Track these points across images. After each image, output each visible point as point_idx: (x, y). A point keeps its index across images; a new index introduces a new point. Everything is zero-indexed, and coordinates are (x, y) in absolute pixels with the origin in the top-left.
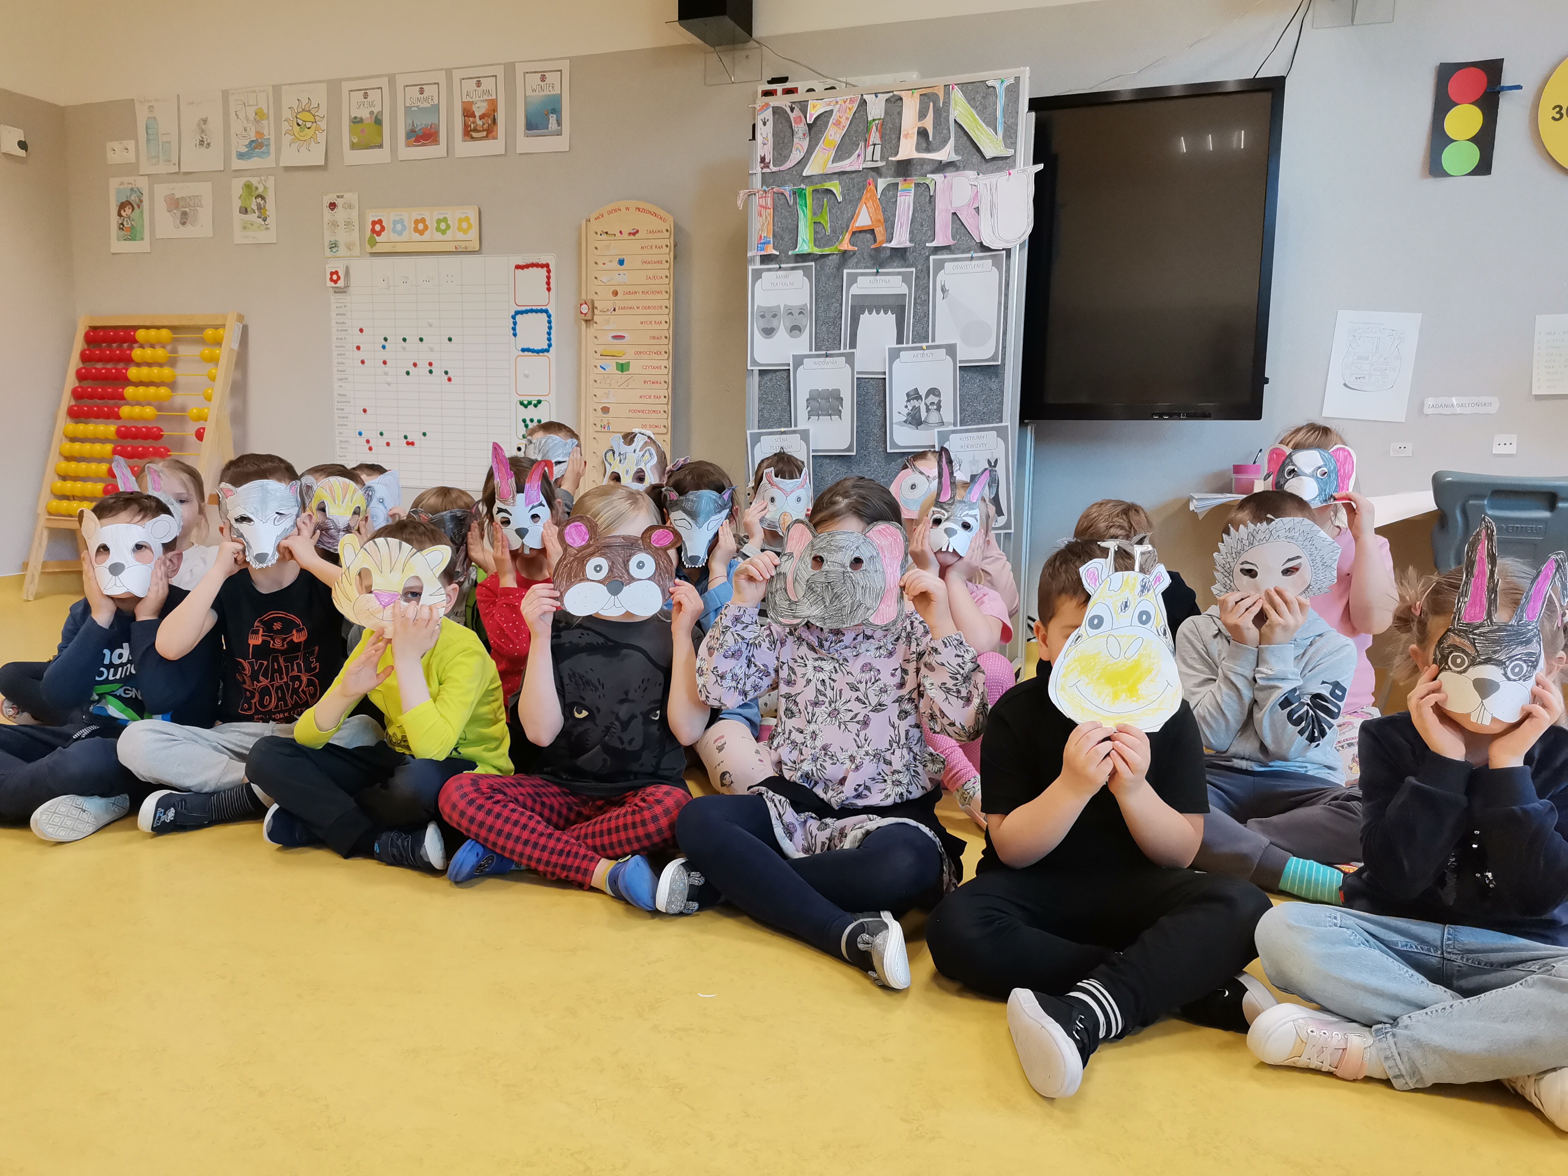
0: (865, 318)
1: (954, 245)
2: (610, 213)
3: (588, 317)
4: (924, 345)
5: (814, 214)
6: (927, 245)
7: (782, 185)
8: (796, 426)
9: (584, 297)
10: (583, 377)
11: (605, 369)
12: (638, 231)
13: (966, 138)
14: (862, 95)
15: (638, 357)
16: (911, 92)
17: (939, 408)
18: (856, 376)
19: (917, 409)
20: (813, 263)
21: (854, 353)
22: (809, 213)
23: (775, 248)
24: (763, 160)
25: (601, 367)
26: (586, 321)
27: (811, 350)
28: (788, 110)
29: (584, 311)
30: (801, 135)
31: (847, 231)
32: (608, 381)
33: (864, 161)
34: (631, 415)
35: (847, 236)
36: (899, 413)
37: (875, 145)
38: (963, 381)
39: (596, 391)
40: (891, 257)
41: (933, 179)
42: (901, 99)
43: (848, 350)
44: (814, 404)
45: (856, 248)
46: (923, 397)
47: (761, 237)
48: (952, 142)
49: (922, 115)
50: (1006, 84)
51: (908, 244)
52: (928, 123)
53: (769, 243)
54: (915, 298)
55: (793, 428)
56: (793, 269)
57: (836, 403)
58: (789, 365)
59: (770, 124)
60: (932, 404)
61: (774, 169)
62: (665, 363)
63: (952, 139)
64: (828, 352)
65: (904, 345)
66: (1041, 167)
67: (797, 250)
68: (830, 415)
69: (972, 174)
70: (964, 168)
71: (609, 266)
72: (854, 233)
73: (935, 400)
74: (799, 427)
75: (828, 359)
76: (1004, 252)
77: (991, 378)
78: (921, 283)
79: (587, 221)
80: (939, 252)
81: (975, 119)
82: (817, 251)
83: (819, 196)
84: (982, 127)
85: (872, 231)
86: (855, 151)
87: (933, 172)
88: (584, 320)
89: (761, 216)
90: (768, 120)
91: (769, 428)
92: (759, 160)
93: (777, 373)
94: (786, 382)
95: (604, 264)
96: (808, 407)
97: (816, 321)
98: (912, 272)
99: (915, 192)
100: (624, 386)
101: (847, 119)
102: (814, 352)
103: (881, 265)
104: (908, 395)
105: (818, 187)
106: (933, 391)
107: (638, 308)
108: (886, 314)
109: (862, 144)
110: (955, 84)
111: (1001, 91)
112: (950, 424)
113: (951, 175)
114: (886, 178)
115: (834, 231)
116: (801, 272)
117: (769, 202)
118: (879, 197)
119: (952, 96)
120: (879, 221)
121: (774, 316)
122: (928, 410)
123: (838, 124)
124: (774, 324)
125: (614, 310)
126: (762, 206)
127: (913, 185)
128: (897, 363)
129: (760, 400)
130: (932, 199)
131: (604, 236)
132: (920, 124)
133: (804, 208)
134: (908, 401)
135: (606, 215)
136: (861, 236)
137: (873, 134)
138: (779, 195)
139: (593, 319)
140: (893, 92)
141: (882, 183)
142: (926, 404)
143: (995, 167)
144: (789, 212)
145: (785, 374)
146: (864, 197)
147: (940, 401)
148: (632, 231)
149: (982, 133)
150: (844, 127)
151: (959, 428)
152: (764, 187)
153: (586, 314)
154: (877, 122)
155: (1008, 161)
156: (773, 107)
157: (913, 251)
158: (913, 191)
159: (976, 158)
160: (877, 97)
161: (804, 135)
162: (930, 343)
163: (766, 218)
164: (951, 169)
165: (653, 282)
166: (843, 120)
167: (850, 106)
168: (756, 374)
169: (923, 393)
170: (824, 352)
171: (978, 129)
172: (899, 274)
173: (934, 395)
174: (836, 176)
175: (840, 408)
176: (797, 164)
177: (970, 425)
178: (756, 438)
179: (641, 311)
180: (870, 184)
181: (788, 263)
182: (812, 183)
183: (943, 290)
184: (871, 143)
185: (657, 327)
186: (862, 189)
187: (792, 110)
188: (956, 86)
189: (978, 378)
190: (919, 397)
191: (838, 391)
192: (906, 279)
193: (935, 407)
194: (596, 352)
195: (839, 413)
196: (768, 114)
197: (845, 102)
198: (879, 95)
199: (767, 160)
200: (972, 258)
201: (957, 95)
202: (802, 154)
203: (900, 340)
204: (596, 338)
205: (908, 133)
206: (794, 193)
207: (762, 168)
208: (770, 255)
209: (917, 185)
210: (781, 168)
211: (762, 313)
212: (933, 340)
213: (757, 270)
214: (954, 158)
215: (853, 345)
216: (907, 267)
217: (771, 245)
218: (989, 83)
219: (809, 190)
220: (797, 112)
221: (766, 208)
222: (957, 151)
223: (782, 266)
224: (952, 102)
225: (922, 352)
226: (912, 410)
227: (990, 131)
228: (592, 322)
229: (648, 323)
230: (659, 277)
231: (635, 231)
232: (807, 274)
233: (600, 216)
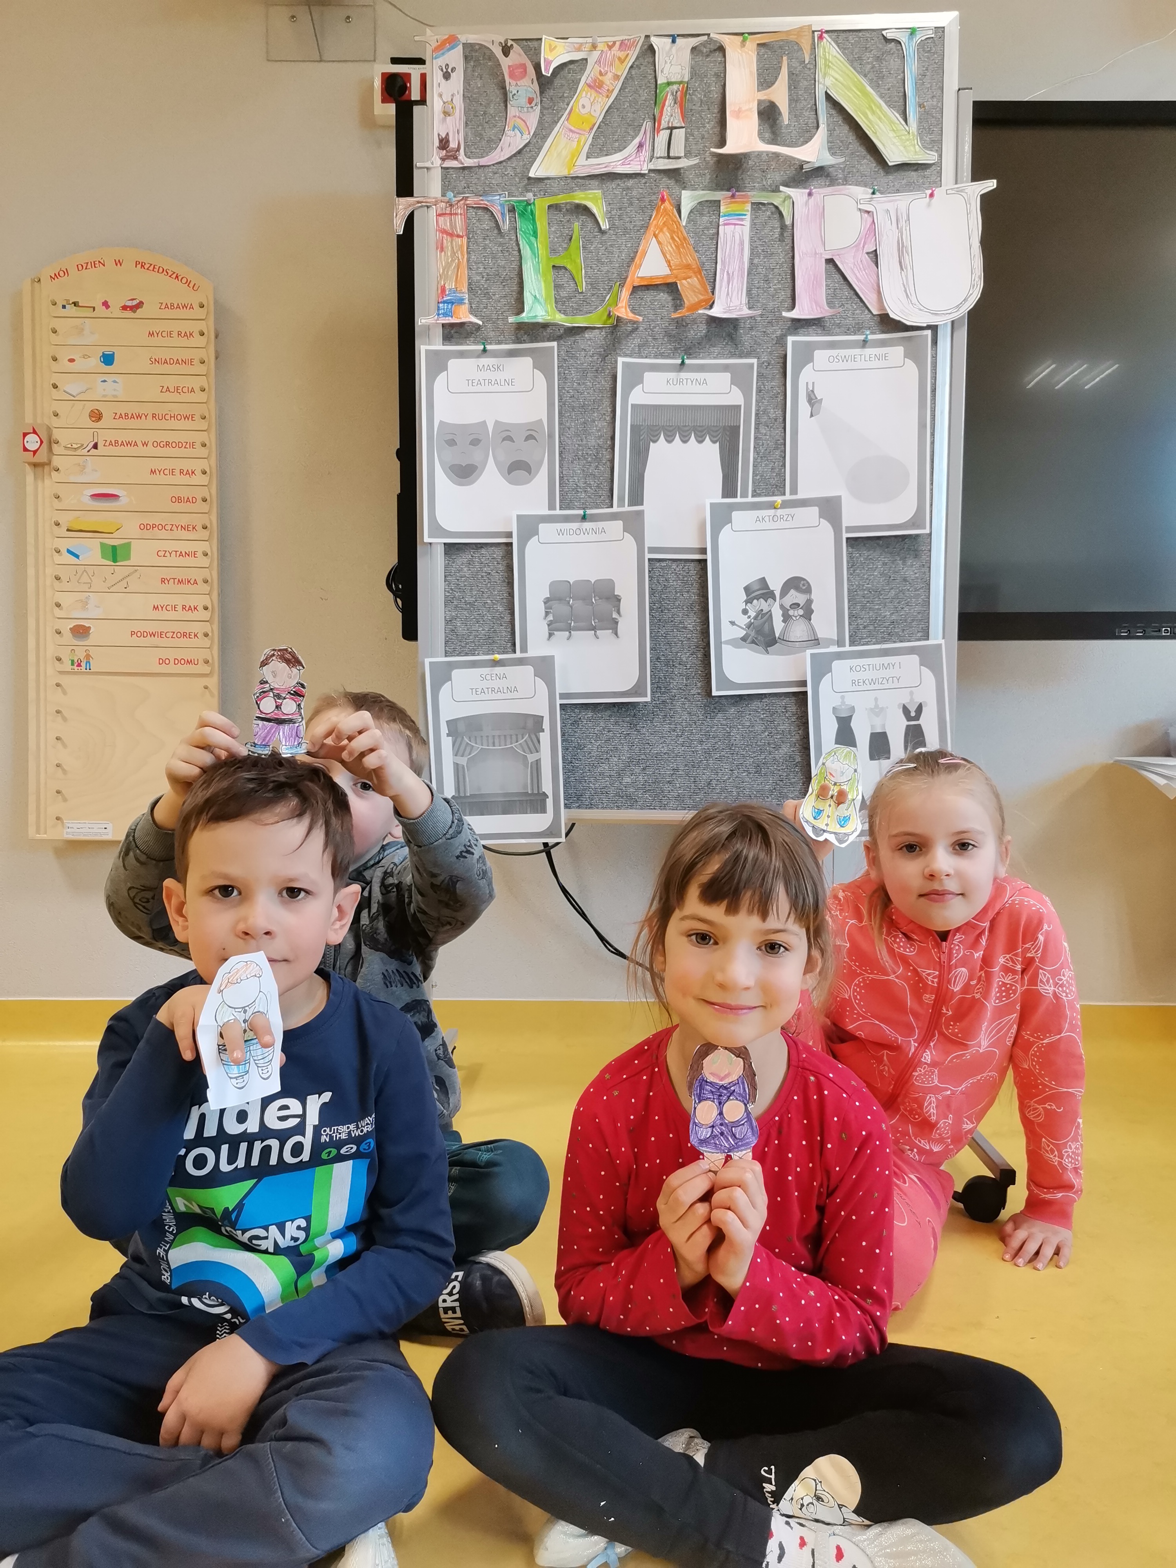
0: (659, 450)
1: (832, 317)
2: (80, 267)
3: (42, 457)
4: (779, 499)
5: (553, 251)
6: (784, 314)
7: (485, 194)
8: (524, 649)
9: (29, 419)
10: (31, 571)
11: (77, 556)
12: (140, 304)
13: (846, 128)
14: (647, 37)
15: (147, 534)
16: (740, 38)
17: (808, 614)
18: (648, 556)
19: (766, 617)
20: (555, 344)
21: (641, 514)
22: (542, 250)
23: (472, 311)
24: (444, 143)
25: (69, 551)
26: (35, 465)
27: (551, 507)
28: (498, 52)
29: (32, 447)
30: (523, 101)
31: (622, 286)
32: (85, 578)
33: (652, 157)
34: (136, 641)
35: (625, 293)
36: (733, 623)
37: (672, 129)
38: (852, 565)
39: (60, 598)
40: (708, 337)
41: (790, 197)
42: (721, 49)
43: (627, 508)
44: (560, 608)
45: (641, 319)
46: (777, 594)
47: (443, 290)
48: (821, 135)
49: (766, 80)
50: (919, 37)
51: (746, 312)
52: (780, 94)
53: (461, 301)
54: (757, 415)
55: (518, 654)
56: (512, 354)
57: (605, 606)
58: (509, 535)
59: (458, 78)
60: (796, 606)
61: (468, 162)
62: (205, 546)
63: (823, 127)
64: (589, 512)
65: (739, 500)
66: (991, 184)
67: (524, 315)
68: (594, 629)
69: (861, 192)
70: (846, 182)
71: (80, 365)
72: (635, 289)
73: (801, 599)
74: (532, 652)
75: (587, 525)
76: (929, 333)
77: (904, 559)
78: (768, 385)
79: (33, 281)
80: (801, 331)
81: (866, 94)
82: (559, 318)
83: (559, 216)
84: (880, 107)
85: (671, 288)
86: (634, 138)
87: (787, 185)
88: (30, 464)
89: (442, 250)
90: (453, 69)
91: (467, 654)
92: (437, 143)
93: (483, 551)
94: (501, 567)
95: (72, 360)
96: (547, 613)
97: (561, 453)
98: (753, 364)
99: (752, 220)
100: (120, 587)
101: (617, 77)
102: (558, 512)
103: (690, 351)
104: (747, 589)
105: (561, 199)
106: (796, 584)
107: (145, 444)
108: (700, 442)
109: (647, 125)
110: (827, 32)
111: (910, 48)
112: (829, 642)
113: (821, 192)
114: (696, 189)
115: (593, 285)
116: (528, 361)
117: (459, 221)
118: (684, 224)
119: (820, 52)
120: (688, 267)
121: (475, 442)
122: (786, 618)
123: (596, 86)
124: (476, 456)
125: (95, 446)
126: (444, 232)
127: (749, 207)
128: (725, 533)
129: (448, 602)
130: (787, 233)
131: (71, 310)
132: (763, 95)
133: (533, 239)
134: (749, 601)
135: (73, 271)
136: (649, 296)
137: (667, 109)
138: (480, 212)
139: (49, 463)
140: (708, 35)
141: (688, 199)
142: (782, 607)
143: (904, 182)
144: (501, 244)
145: (499, 553)
146: (653, 222)
147: (809, 602)
148: (130, 304)
149: (880, 118)
150: (610, 92)
151: (847, 648)
152: (450, 194)
153: (35, 452)
154: (675, 87)
155: (927, 172)
156: (465, 45)
157: (751, 328)
158: (748, 217)
159: (868, 164)
160: (674, 41)
161: (530, 101)
162: (788, 497)
163: (453, 253)
164: (821, 181)
165: (175, 397)
166: (608, 79)
167: (622, 54)
168: (440, 551)
169: (776, 586)
170: (581, 512)
171: (873, 112)
172: (726, 368)
173: (798, 589)
174: (595, 183)
175: (615, 615)
176: (514, 155)
177: (867, 644)
178: (443, 675)
179: (150, 450)
180: (663, 200)
181: (500, 343)
182: (545, 193)
183: (812, 399)
184: (664, 124)
185: (185, 480)
186: (648, 208)
187: (506, 50)
188: (825, 35)
189: (880, 560)
190: (768, 595)
191: (611, 584)
192: (739, 379)
193: (801, 612)
194: (57, 524)
195: (613, 626)
196: (455, 57)
197: (610, 47)
198: (678, 40)
199: (453, 145)
200: (865, 343)
201: (829, 50)
202: (526, 138)
203: (729, 489)
204: (58, 497)
205: (740, 111)
206: (512, 210)
207: (443, 159)
208: (462, 324)
209: (757, 206)
210: (483, 161)
211: (451, 437)
212: (794, 491)
213: (436, 352)
214: (828, 160)
215: (637, 497)
216: (741, 357)
217: (465, 307)
218: (889, 36)
219: (541, 206)
220: (517, 56)
221: (451, 235)
222: (832, 150)
223: (488, 347)
224: (820, 62)
225: (771, 512)
226: (755, 618)
227: (896, 117)
228: (47, 468)
229: (167, 472)
230: (185, 390)
231: (135, 303)
232: (542, 364)
233: (62, 274)
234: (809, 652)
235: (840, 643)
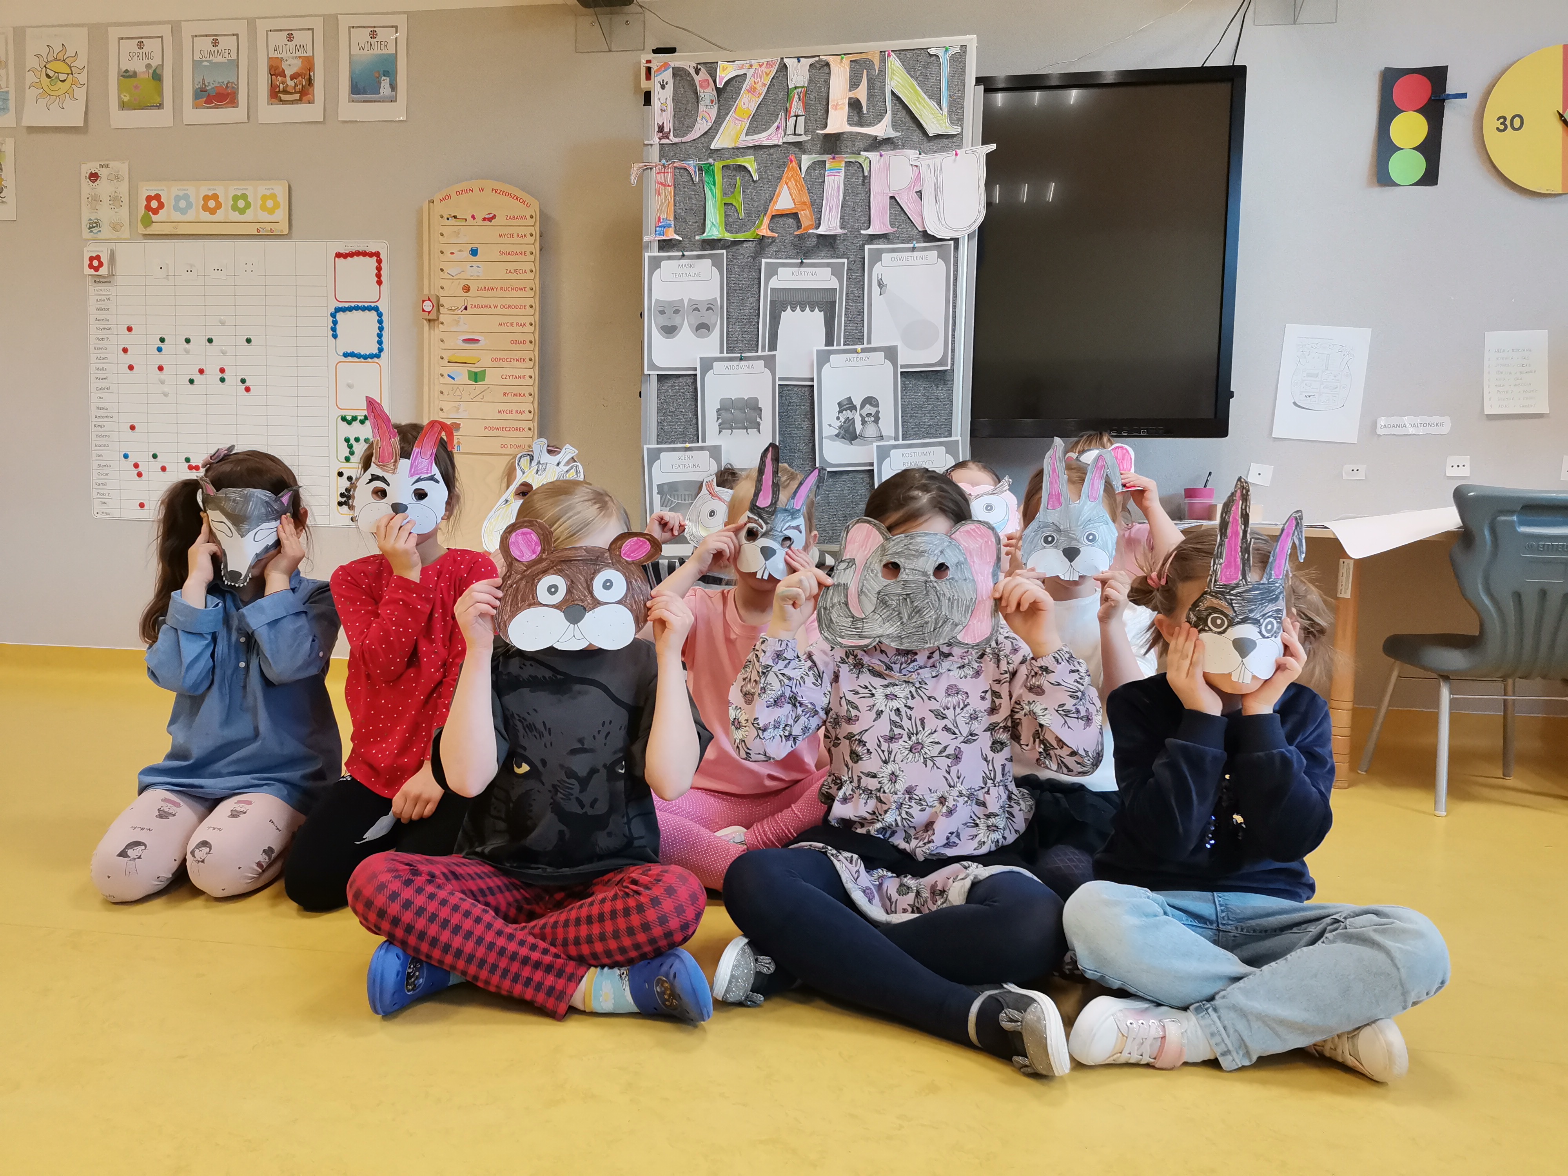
0: (787, 316)
1: (893, 233)
2: (459, 193)
3: (433, 316)
4: (859, 347)
5: (725, 194)
6: (862, 232)
7: (685, 159)
8: (704, 441)
9: (426, 292)
10: (426, 388)
11: (453, 379)
12: (494, 217)
13: (904, 112)
14: (782, 59)
15: (495, 364)
16: (839, 57)
17: (877, 420)
18: (778, 383)
19: (850, 422)
20: (724, 251)
21: (774, 356)
22: (718, 191)
23: (676, 232)
24: (661, 129)
25: (449, 375)
26: (429, 321)
27: (722, 352)
28: (692, 72)
29: (428, 309)
30: (708, 102)
31: (765, 214)
32: (458, 393)
33: (785, 134)
34: (487, 433)
35: (766, 220)
36: (830, 425)
37: (797, 116)
38: (905, 389)
39: (443, 405)
40: (817, 246)
41: (868, 158)
42: (828, 65)
43: (767, 353)
44: (726, 415)
45: (776, 235)
46: (858, 407)
47: (659, 219)
48: (888, 117)
49: (854, 84)
50: (951, 52)
51: (839, 231)
52: (862, 94)
53: (669, 226)
54: (847, 294)
55: (700, 444)
56: (699, 257)
57: (753, 414)
58: (695, 369)
59: (670, 88)
60: (869, 415)
61: (675, 140)
62: (530, 372)
63: (889, 113)
64: (743, 355)
65: (835, 347)
66: (993, 147)
67: (705, 234)
68: (746, 428)
69: (912, 153)
70: (903, 147)
71: (458, 256)
72: (773, 217)
73: (873, 410)
74: (708, 443)
75: (743, 363)
76: (952, 242)
77: (937, 386)
78: (854, 275)
79: (429, 202)
80: (875, 241)
81: (916, 91)
82: (728, 236)
83: (729, 172)
84: (924, 99)
85: (795, 216)
86: (774, 122)
87: (866, 150)
88: (426, 320)
89: (659, 194)
90: (667, 83)
91: (670, 443)
92: (656, 129)
93: (680, 379)
94: (691, 389)
95: (452, 253)
96: (718, 419)
97: (727, 318)
98: (844, 263)
99: (845, 173)
100: (478, 398)
101: (764, 85)
102: (725, 355)
103: (806, 255)
104: (839, 404)
105: (730, 162)
106: (870, 401)
107: (496, 307)
108: (812, 311)
109: (782, 114)
110: (892, 51)
111: (945, 60)
112: (890, 438)
113: (888, 154)
114: (811, 154)
115: (748, 214)
116: (708, 262)
117: (669, 177)
118: (803, 176)
119: (888, 64)
120: (804, 203)
121: (677, 312)
122: (864, 422)
123: (752, 90)
124: (677, 321)
125: (466, 308)
126: (661, 184)
127: (843, 164)
128: (826, 367)
129: (659, 410)
130: (866, 180)
131: (452, 221)
132: (852, 94)
133: (713, 187)
134: (840, 412)
135: (454, 195)
136: (781, 221)
137: (795, 104)
138: (682, 171)
139: (438, 319)
140: (819, 56)
141: (806, 161)
142: (861, 415)
143: (939, 146)
144: (694, 191)
145: (690, 381)
146: (785, 175)
147: (878, 412)
148: (487, 216)
149: (924, 107)
150: (760, 94)
151: (901, 442)
152: (664, 161)
153: (429, 312)
154: (800, 90)
155: (954, 139)
156: (673, 68)
157: (844, 240)
158: (843, 171)
159: (917, 136)
160: (799, 61)
161: (712, 101)
162: (866, 346)
163: (666, 196)
164: (888, 146)
165: (515, 276)
166: (758, 86)
167: (767, 70)
168: (654, 380)
169: (857, 402)
170: (739, 355)
171: (920, 103)
172: (828, 265)
173: (871, 404)
174: (751, 151)
175: (759, 420)
176: (703, 135)
177: (913, 439)
178: (655, 456)
179: (499, 311)
180: (791, 161)
181: (692, 251)
182: (721, 158)
183: (881, 285)
184: (792, 114)
185: (520, 329)
186: (782, 166)
187: (697, 71)
188: (892, 53)
189: (922, 386)
190: (853, 408)
191: (756, 400)
192: (836, 272)
193: (873, 419)
194: (442, 358)
195: (757, 426)
196: (668, 76)
197: (760, 66)
198: (802, 60)
199: (666, 130)
200: (914, 249)
201: (894, 64)
202: (710, 124)
203: (829, 341)
204: (442, 341)
205: (837, 105)
206: (700, 169)
207: (660, 139)
208: (671, 240)
209: (848, 164)
210: (684, 139)
211: (662, 309)
212: (869, 342)
213: (655, 257)
214: (892, 134)
215: (773, 346)
216: (837, 258)
217: (673, 229)
218: (932, 51)
219: (718, 166)
220: (704, 74)
221: (665, 185)
222: (895, 127)
223: (685, 253)
224: (889, 71)
225: (855, 355)
226: (844, 422)
227: (933, 104)
228: (436, 322)
229: (508, 324)
230: (521, 271)
231: (491, 216)
232: (717, 264)
233: (447, 197)
234: (875, 444)
235: (896, 439)
